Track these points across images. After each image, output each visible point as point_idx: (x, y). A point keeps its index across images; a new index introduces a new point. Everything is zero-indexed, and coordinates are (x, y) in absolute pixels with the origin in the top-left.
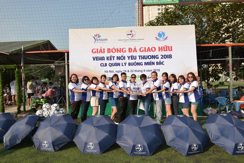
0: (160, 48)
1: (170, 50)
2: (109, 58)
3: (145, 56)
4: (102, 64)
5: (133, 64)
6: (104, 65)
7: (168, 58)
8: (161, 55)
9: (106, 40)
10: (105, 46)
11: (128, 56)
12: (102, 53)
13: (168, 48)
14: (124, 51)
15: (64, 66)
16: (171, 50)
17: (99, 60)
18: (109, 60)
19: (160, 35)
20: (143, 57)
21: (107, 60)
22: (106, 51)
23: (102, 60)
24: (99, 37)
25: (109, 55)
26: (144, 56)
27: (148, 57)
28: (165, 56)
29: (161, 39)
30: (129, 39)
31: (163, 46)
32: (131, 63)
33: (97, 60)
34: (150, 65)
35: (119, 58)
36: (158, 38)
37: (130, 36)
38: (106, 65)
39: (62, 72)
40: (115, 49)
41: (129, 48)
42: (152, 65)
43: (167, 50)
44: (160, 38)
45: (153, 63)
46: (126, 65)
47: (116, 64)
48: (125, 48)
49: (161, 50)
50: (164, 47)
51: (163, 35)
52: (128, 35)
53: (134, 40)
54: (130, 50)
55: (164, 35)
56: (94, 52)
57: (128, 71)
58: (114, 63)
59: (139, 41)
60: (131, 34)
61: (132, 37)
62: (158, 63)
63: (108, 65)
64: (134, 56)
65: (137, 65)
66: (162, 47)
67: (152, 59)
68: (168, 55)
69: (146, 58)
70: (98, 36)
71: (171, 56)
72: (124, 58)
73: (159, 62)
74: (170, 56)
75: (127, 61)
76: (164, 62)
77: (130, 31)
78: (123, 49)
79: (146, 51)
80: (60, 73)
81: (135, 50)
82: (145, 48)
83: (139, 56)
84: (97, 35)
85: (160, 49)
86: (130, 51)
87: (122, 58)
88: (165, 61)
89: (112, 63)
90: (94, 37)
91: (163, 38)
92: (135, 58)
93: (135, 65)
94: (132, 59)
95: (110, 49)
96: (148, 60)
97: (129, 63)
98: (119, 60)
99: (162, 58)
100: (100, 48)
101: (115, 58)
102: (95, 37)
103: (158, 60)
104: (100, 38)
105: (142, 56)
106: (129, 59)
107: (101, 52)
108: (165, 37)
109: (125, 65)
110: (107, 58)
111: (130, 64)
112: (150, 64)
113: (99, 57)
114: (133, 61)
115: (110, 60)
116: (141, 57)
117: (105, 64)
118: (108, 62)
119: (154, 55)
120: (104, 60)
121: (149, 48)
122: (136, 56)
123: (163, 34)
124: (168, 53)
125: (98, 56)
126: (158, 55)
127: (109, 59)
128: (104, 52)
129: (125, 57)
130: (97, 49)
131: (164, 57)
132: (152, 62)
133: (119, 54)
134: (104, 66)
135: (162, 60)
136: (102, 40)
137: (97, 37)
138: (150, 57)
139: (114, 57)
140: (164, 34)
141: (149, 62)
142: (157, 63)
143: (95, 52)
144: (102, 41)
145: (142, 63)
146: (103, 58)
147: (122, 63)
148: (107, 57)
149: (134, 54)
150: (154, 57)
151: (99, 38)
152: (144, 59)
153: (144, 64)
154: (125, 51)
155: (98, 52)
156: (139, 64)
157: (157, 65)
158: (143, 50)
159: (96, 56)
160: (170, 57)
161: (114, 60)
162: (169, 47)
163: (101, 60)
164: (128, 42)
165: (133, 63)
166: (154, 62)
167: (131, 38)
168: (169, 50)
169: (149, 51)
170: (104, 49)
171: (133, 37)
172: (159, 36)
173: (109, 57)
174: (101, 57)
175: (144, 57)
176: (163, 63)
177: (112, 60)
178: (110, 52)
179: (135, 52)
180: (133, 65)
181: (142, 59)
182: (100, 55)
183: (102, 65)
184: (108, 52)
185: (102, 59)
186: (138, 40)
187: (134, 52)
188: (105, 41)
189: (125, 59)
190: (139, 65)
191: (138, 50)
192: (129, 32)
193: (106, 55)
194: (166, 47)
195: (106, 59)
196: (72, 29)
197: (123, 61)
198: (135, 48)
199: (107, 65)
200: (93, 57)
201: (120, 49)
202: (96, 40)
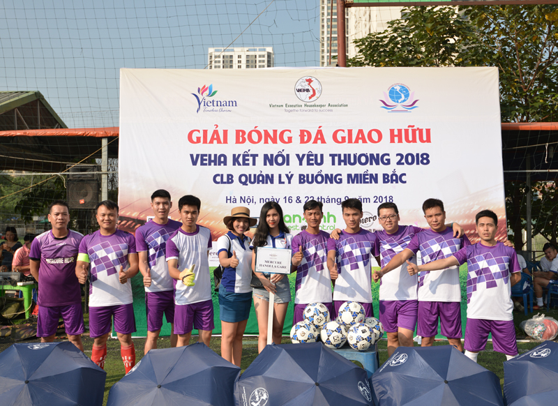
0: (396, 133)
1: (425, 139)
2: (241, 160)
3: (349, 155)
4: (218, 175)
5: (314, 179)
6: (225, 180)
7: (418, 164)
8: (397, 155)
9: (234, 103)
10: (230, 121)
11: (298, 155)
12: (219, 142)
13: (417, 132)
14: (286, 140)
15: (95, 178)
16: (428, 140)
17: (210, 164)
18: (239, 164)
19: (394, 94)
20: (342, 158)
21: (234, 164)
22: (232, 137)
23: (219, 165)
24: (211, 94)
25: (240, 149)
26: (345, 155)
27: (357, 159)
28: (410, 158)
29: (399, 107)
30: (303, 104)
31: (404, 127)
32: (308, 175)
33: (202, 164)
34: (365, 182)
35: (269, 160)
36: (390, 102)
37: (304, 95)
38: (232, 179)
39: (89, 198)
40: (258, 132)
41: (302, 132)
42: (371, 182)
43: (414, 141)
44: (394, 103)
45: (374, 178)
46: (292, 181)
47: (261, 178)
48: (290, 131)
49: (396, 139)
50: (407, 131)
51: (403, 96)
52: (299, 91)
53: (316, 108)
54: (305, 136)
55: (407, 96)
56: (195, 140)
57: (298, 198)
58: (255, 175)
59: (331, 111)
60: (307, 89)
61: (310, 98)
62: (388, 178)
63: (236, 179)
64: (316, 155)
65: (326, 183)
66: (400, 131)
67: (371, 164)
68: (418, 155)
69: (352, 161)
70: (207, 92)
71: (427, 159)
72: (286, 160)
73: (392, 175)
74: (424, 159)
75: (295, 168)
76: (405, 174)
77: (307, 80)
78: (282, 133)
79: (354, 140)
80: (82, 202)
81: (320, 137)
82: (350, 132)
83: (330, 155)
84: (204, 89)
85: (396, 136)
86: (306, 138)
87: (280, 160)
88: (410, 171)
89: (250, 175)
90: (197, 94)
91: (405, 103)
92: (319, 161)
93: (318, 182)
94: (309, 164)
95: (244, 132)
96: (358, 169)
97: (300, 175)
98: (271, 164)
99: (399, 163)
100: (214, 128)
101: (260, 160)
102: (199, 96)
103: (388, 170)
104: (215, 98)
105: (340, 155)
106: (301, 164)
107: (215, 141)
108: (409, 102)
109: (289, 183)
110: (235, 160)
111: (303, 179)
112: (365, 179)
113: (210, 155)
114: (314, 170)
115: (244, 164)
116: (336, 158)
117: (228, 175)
118: (237, 171)
119: (378, 155)
120: (225, 164)
121: (361, 131)
122: (322, 156)
123: (405, 90)
124: (417, 148)
125: (208, 153)
126: (388, 155)
127: (241, 163)
128: (225, 142)
129: (288, 155)
130: (205, 132)
131: (405, 159)
132: (369, 173)
133: (273, 149)
134: (225, 183)
135: (400, 170)
136: (220, 104)
137: (204, 97)
138: (363, 159)
139: (254, 156)
140: (407, 91)
141: (362, 173)
142: (386, 179)
143: (198, 139)
144: (219, 108)
145: (339, 177)
146: (222, 159)
147: (280, 176)
148: (234, 155)
149: (317, 149)
150: (375, 159)
151: (211, 99)
152: (345, 164)
153: (345, 179)
154: (290, 139)
155: (208, 141)
156: (329, 179)
157: (384, 182)
158: (343, 139)
159: (201, 153)
160: (425, 161)
161: (254, 164)
162: (421, 131)
163: (215, 164)
164: (299, 112)
165: (312, 175)
166: (376, 175)
167: (308, 100)
168: (422, 140)
169: (360, 141)
170: (225, 132)
171: (313, 99)
172: (390, 97)
173: (239, 155)
174: (215, 155)
175: (346, 160)
176: (404, 178)
177: (248, 164)
178: (244, 141)
179: (319, 141)
180: (312, 182)
181: (339, 164)
182: (214, 149)
183: (218, 179)
184: (238, 142)
185: (220, 160)
186: (330, 108)
187: (315, 142)
188: (228, 108)
189: (288, 164)
190: (331, 182)
191: (328, 136)
192: (303, 84)
193: (231, 149)
194: (414, 131)
195: (230, 160)
196: (131, 70)
197: (284, 170)
198: (319, 132)
199: (232, 182)
200: (192, 156)
201: (275, 132)
202: (202, 104)
